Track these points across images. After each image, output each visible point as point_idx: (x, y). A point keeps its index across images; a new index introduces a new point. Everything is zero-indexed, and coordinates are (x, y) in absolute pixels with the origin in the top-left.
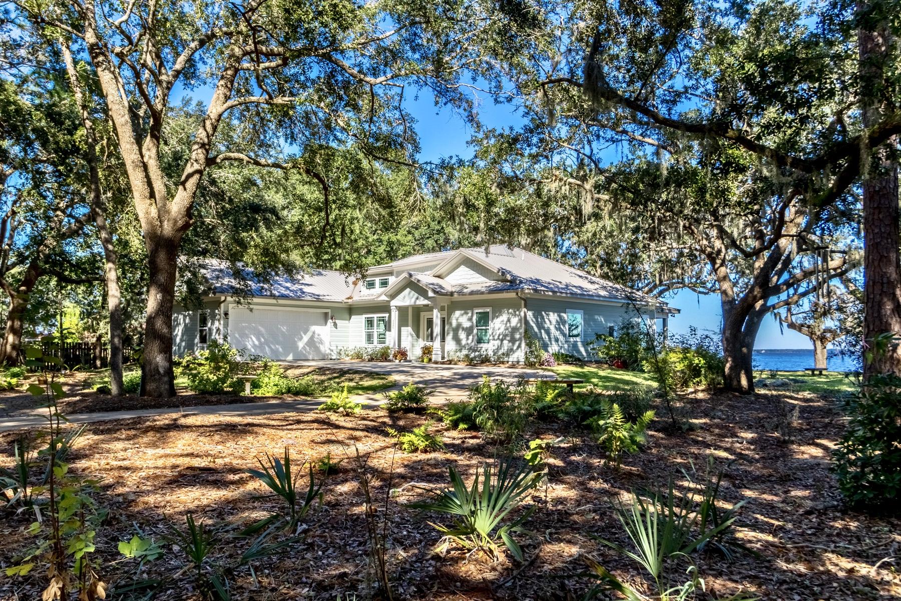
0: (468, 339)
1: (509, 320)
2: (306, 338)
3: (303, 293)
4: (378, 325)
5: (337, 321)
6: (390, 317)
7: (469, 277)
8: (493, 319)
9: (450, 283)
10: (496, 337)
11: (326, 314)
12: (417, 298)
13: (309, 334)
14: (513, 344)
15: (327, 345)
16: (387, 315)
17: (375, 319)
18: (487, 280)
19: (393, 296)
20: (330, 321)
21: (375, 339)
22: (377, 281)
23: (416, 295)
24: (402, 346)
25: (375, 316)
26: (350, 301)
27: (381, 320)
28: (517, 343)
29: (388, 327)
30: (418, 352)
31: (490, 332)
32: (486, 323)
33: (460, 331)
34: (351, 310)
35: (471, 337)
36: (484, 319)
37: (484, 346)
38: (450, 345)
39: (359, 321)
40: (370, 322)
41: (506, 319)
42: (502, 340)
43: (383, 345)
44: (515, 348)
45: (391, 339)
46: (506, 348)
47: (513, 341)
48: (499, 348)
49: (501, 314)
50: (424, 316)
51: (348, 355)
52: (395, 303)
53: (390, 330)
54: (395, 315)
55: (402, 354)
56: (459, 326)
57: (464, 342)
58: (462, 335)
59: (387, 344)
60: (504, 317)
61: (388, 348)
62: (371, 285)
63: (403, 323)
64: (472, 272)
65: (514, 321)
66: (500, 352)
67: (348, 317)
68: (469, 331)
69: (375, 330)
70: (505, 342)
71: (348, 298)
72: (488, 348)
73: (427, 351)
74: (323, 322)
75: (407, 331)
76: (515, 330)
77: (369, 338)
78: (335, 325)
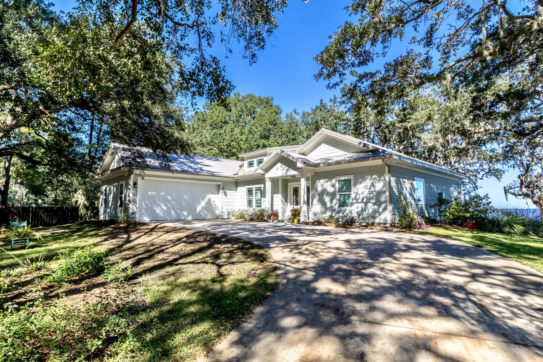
0: (331, 202)
1: (373, 185)
2: (203, 204)
3: (202, 170)
4: (256, 193)
5: (227, 191)
6: (265, 187)
7: (330, 152)
8: (355, 185)
9: (314, 157)
10: (360, 201)
11: (219, 186)
12: (287, 170)
13: (206, 200)
14: (379, 206)
15: (220, 208)
16: (262, 186)
17: (254, 189)
18: (346, 153)
19: (267, 170)
20: (221, 191)
21: (254, 204)
22: (255, 161)
23: (287, 168)
24: (275, 209)
25: (254, 187)
26: (236, 176)
27: (259, 189)
28: (383, 206)
29: (263, 195)
30: (288, 214)
31: (353, 196)
32: (349, 189)
33: (325, 197)
34: (237, 183)
35: (334, 201)
36: (347, 185)
37: (348, 209)
38: (317, 207)
39: (242, 190)
40: (250, 192)
41: (369, 185)
42: (366, 204)
43: (260, 208)
44: (381, 210)
45: (266, 204)
46: (371, 211)
47: (378, 203)
48: (363, 210)
49: (364, 179)
50: (291, 186)
51: (234, 216)
52: (268, 175)
53: (265, 197)
54: (268, 185)
55: (275, 215)
56: (324, 191)
57: (329, 205)
58: (327, 199)
59: (263, 207)
60: (368, 182)
61: (263, 210)
62: (251, 164)
63: (274, 191)
64: (332, 148)
65: (379, 186)
66: (365, 214)
67: (235, 188)
68: (333, 196)
69: (254, 197)
70: (370, 205)
71: (235, 175)
72: (353, 210)
73: (296, 214)
74: (216, 191)
75: (278, 198)
76: (380, 193)
77: (250, 203)
78: (225, 194)
